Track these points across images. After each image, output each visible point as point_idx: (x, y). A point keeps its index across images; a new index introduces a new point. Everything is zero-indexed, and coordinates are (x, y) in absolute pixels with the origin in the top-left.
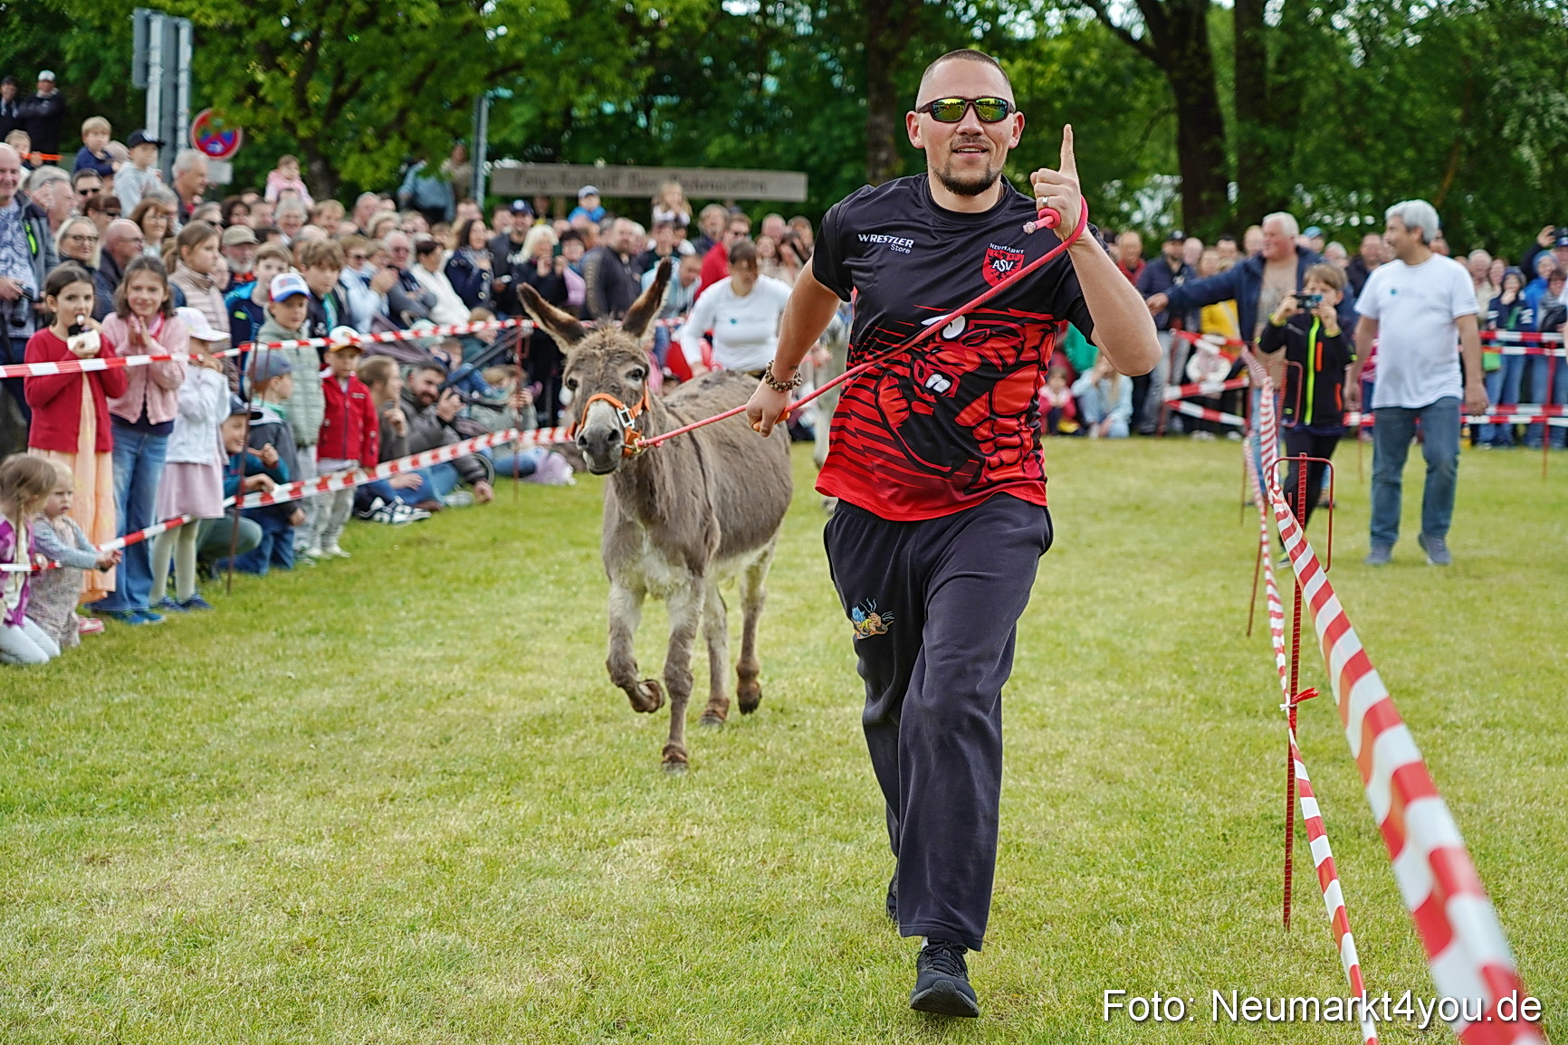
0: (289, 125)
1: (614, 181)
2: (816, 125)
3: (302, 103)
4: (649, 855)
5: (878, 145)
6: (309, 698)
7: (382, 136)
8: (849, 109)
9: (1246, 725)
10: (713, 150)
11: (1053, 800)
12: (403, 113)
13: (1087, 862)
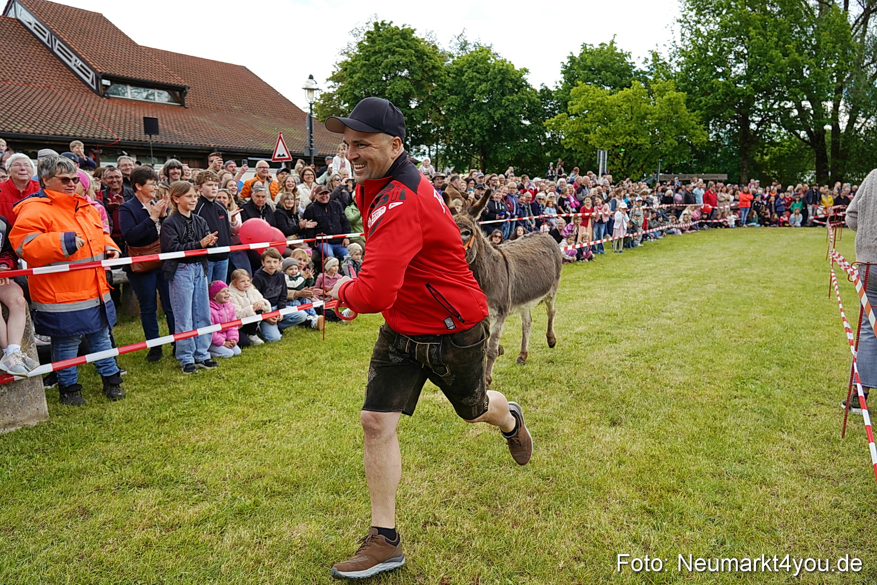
0: (620, 169)
1: (685, 177)
2: (729, 164)
3: (623, 165)
4: (715, 286)
5: (744, 168)
6: (648, 265)
7: (638, 170)
8: (737, 160)
9: (824, 273)
10: (705, 170)
11: (786, 282)
12: (642, 166)
13: (792, 290)
